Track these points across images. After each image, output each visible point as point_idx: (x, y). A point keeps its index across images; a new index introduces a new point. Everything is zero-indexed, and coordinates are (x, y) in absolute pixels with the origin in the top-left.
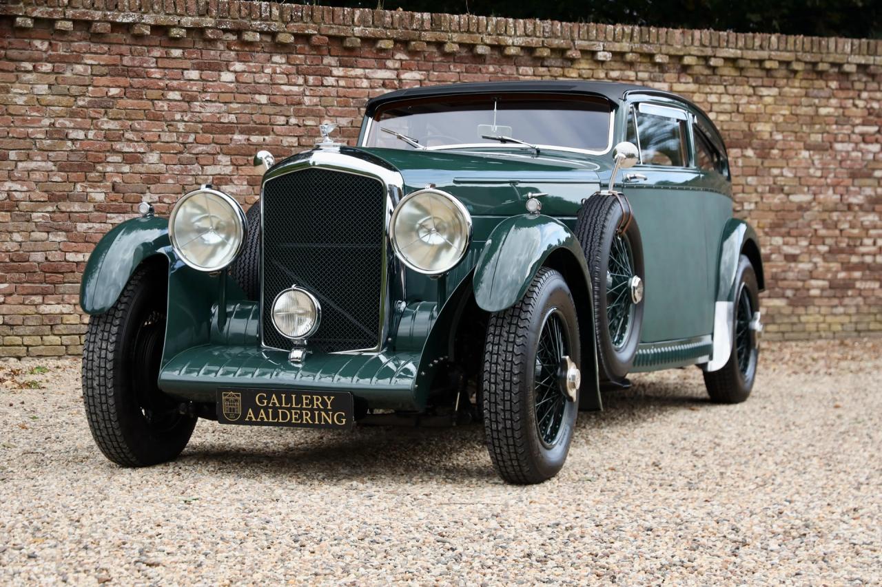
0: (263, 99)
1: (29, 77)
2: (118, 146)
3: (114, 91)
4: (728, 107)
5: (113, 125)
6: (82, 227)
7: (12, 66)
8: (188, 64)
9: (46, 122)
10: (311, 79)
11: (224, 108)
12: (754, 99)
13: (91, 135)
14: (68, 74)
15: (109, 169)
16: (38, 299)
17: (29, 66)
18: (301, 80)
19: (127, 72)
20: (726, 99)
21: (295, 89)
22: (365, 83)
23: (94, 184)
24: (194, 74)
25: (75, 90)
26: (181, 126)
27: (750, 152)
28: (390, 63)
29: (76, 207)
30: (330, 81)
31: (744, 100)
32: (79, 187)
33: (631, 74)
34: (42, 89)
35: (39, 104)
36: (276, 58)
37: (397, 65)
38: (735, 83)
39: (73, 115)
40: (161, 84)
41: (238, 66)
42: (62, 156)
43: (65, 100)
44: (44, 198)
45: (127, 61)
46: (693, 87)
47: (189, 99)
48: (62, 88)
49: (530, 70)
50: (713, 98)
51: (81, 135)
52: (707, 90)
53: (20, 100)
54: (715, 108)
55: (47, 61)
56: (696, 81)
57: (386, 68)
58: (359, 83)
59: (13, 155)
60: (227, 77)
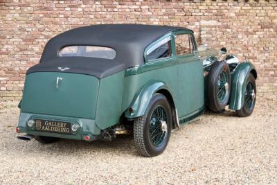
0: (92, 17)
1: (12, 11)
2: (43, 33)
3: (41, 16)
4: (263, 14)
5: (41, 26)
6: (31, 59)
7: (7, 8)
8: (66, 6)
9: (18, 26)
10: (109, 10)
11: (79, 20)
12: (274, 11)
13: (34, 29)
14: (25, 10)
15: (40, 40)
16: (17, 82)
17: (12, 8)
18: (105, 10)
19: (45, 9)
20: (263, 11)
21: (103, 13)
22: (128, 10)
23: (35, 45)
24: (68, 9)
25: (28, 15)
26: (64, 26)
27: (272, 30)
28: (137, 3)
29: (29, 53)
30: (115, 10)
31: (270, 11)
32: (30, 47)
33: (226, 4)
34: (17, 15)
35: (16, 20)
36: (97, 3)
37: (140, 3)
38: (266, 5)
39: (27, 23)
40: (57, 12)
41: (83, 6)
42: (24, 37)
43: (25, 19)
44: (19, 50)
45: (45, 5)
46: (250, 8)
47: (67, 17)
48: (24, 14)
49: (188, 4)
50: (257, 11)
51: (30, 30)
52: (255, 8)
53: (10, 19)
54: (258, 15)
55: (18, 6)
56: (251, 6)
57: (136, 5)
58: (126, 10)
59: (8, 37)
60: (80, 9)
